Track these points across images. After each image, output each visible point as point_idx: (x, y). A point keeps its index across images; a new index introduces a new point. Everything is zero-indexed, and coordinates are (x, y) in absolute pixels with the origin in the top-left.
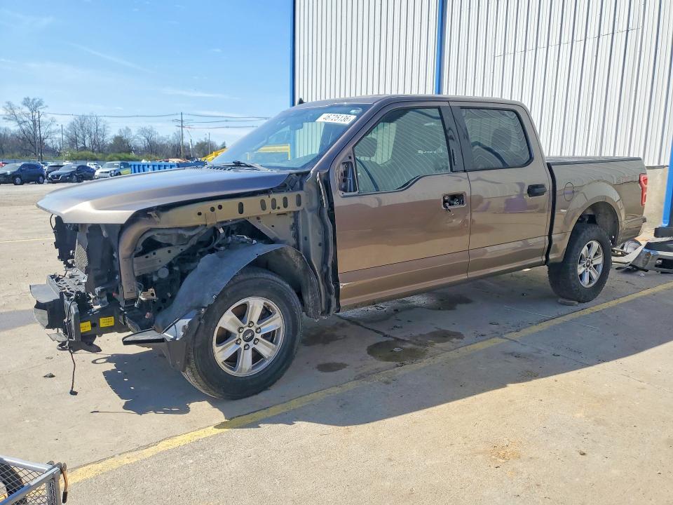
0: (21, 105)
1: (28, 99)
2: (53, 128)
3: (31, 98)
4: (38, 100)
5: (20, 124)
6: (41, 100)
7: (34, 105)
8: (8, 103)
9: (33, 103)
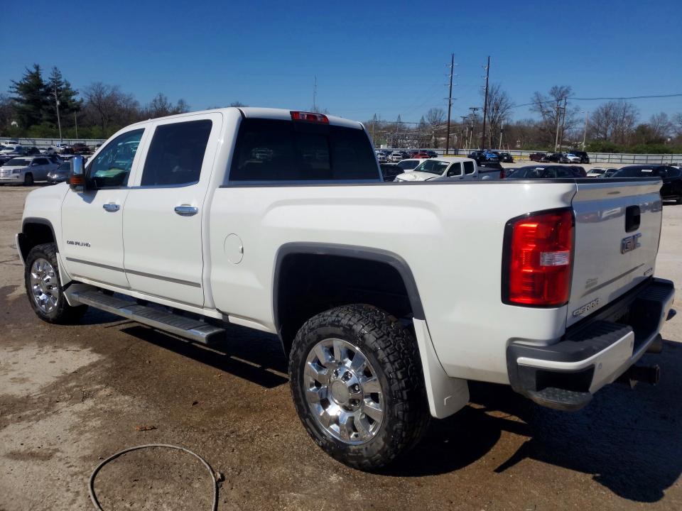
0: (548, 95)
1: (556, 87)
2: (576, 117)
3: (559, 87)
4: (565, 88)
5: (544, 113)
6: (569, 87)
7: (561, 94)
8: (535, 93)
9: (560, 91)
